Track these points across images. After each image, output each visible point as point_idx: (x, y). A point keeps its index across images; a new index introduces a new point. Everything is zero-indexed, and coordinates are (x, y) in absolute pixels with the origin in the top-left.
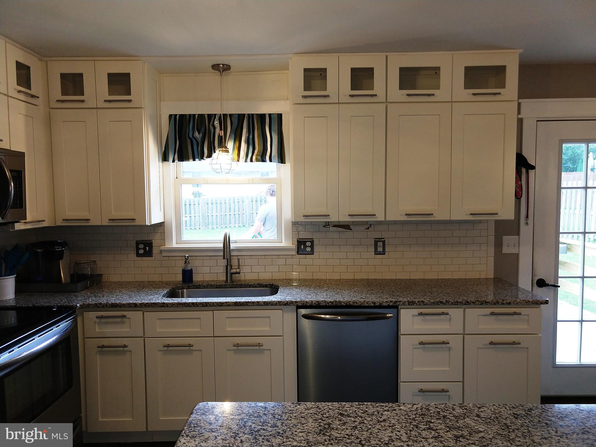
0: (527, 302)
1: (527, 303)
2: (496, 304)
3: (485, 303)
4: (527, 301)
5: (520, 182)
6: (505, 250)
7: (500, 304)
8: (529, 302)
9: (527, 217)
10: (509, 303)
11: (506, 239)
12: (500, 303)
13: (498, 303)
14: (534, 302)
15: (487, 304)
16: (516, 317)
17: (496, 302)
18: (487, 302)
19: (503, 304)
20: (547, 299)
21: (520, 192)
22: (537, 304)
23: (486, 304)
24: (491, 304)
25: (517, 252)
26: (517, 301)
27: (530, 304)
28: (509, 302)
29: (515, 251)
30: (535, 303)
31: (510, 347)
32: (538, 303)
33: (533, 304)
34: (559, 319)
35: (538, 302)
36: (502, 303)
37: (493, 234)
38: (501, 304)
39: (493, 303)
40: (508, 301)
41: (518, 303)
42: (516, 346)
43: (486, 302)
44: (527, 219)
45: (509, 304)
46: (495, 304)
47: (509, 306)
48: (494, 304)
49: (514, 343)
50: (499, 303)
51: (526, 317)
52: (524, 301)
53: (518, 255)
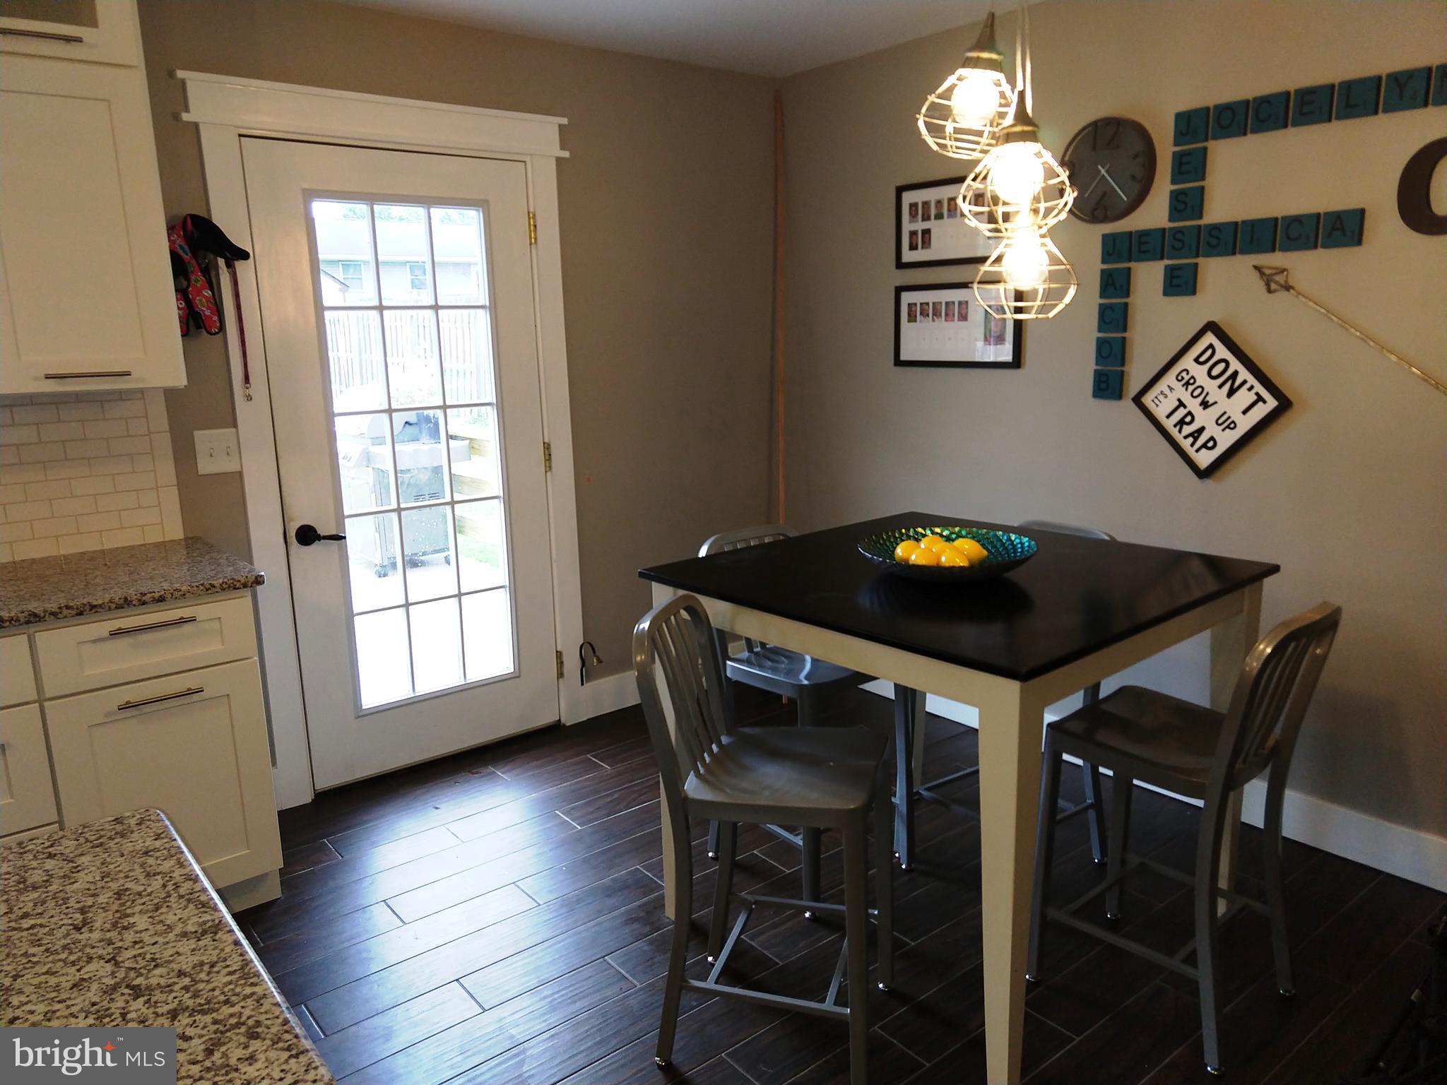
0: (207, 590)
1: (210, 592)
2: (123, 608)
3: (91, 610)
4: (208, 586)
5: (210, 293)
6: (205, 466)
7: (134, 605)
8: (214, 587)
9: (247, 379)
10: (161, 599)
11: (204, 439)
12: (134, 603)
13: (128, 604)
14: (224, 586)
15: (96, 612)
16: (187, 628)
17: (122, 601)
18: (95, 606)
19: (143, 604)
20: (263, 573)
21: (215, 318)
22: (235, 589)
23: (94, 611)
24: (110, 609)
25: (238, 469)
26: (181, 590)
27: (217, 592)
28: (161, 596)
29: (229, 466)
30: (229, 587)
31: (179, 703)
32: (237, 587)
33: (223, 589)
34: (356, 610)
35: (235, 583)
36: (140, 600)
37: (166, 426)
38: (139, 605)
39: (113, 606)
40: (157, 595)
41: (184, 595)
42: (196, 697)
43: (93, 607)
44: (248, 385)
45: (161, 601)
46: (119, 607)
47: (161, 606)
48: (116, 608)
49: (189, 693)
50: (131, 601)
51: (216, 625)
52: (201, 587)
53: (240, 474)
